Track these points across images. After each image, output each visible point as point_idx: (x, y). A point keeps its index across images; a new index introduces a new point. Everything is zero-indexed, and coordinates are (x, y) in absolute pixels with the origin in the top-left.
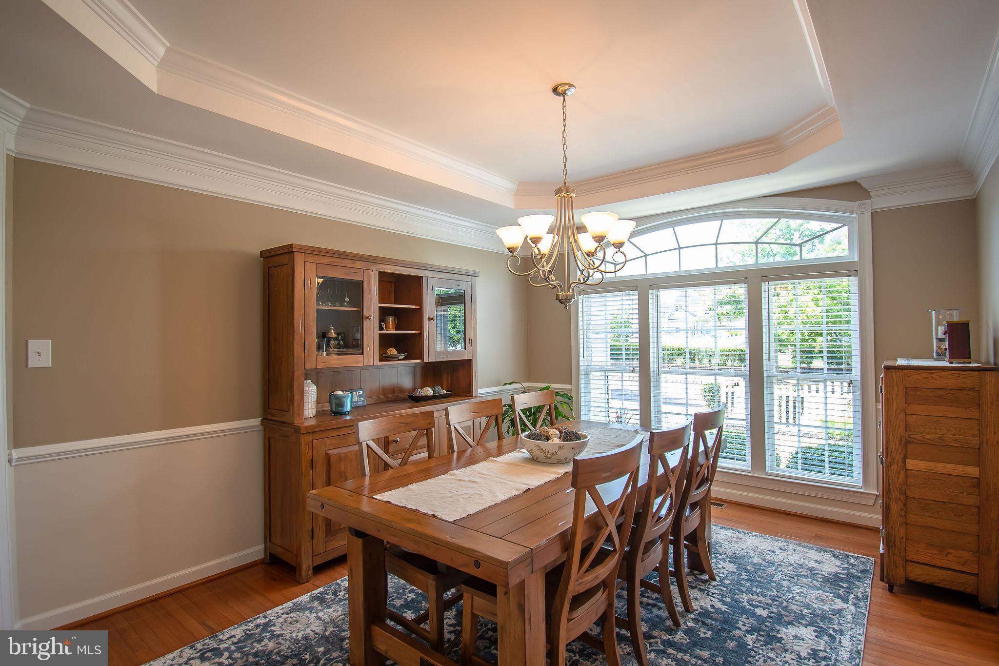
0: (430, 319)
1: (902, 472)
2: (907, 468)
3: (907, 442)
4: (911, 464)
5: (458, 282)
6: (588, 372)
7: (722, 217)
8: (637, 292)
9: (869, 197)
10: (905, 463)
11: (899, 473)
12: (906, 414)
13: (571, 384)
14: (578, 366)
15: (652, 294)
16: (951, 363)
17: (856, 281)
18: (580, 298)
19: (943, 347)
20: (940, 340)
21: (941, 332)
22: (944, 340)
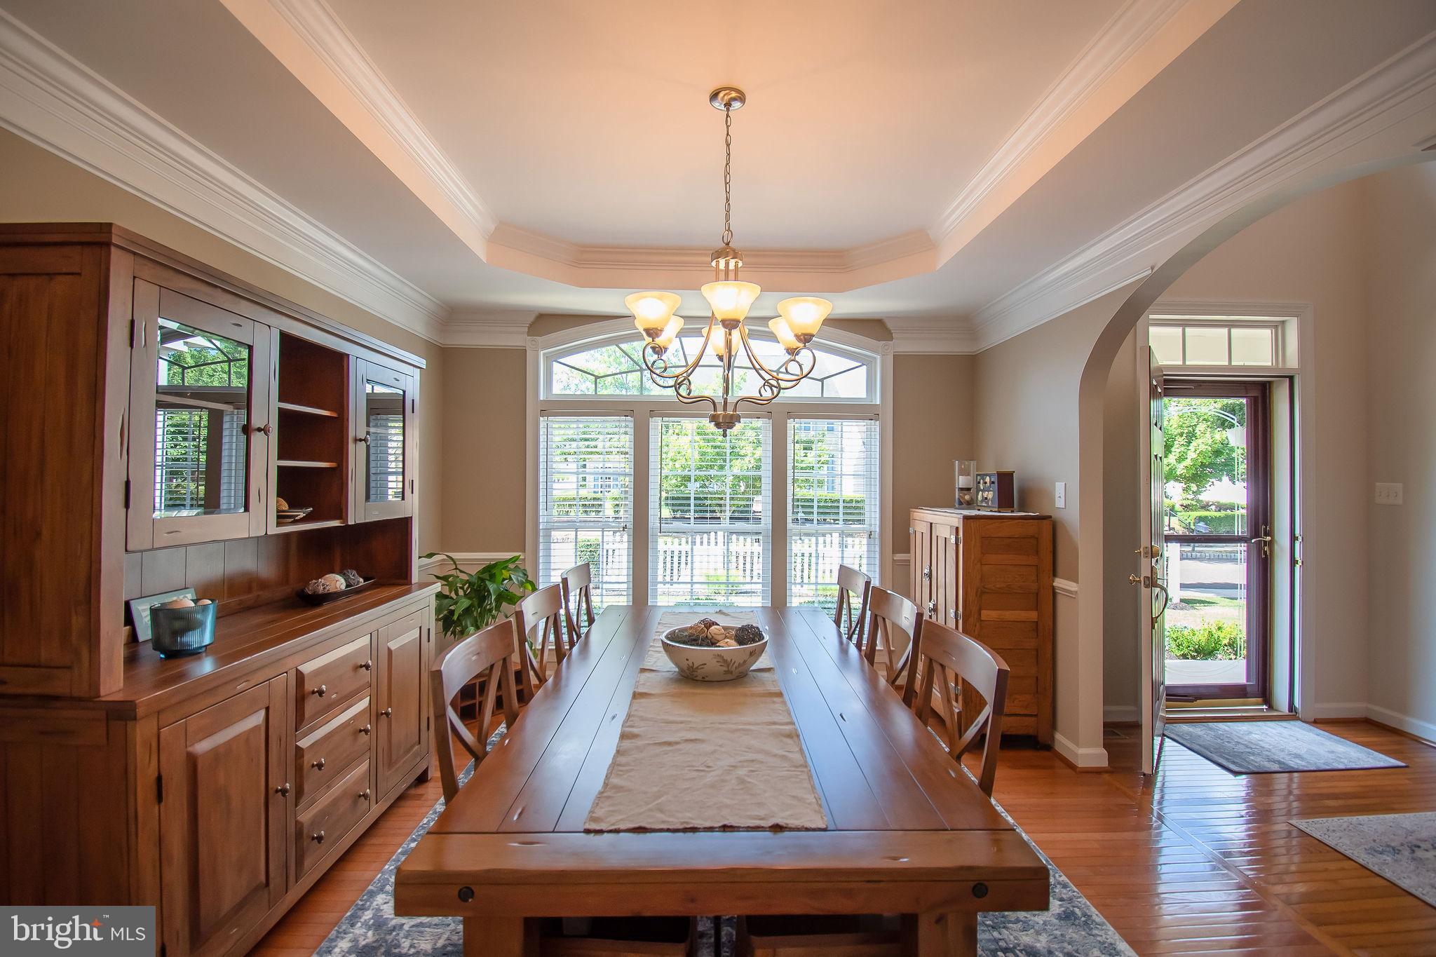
0: (356, 440)
1: (977, 624)
2: (982, 619)
3: (983, 593)
4: (985, 614)
5: (397, 375)
6: (548, 531)
8: (632, 419)
9: (892, 339)
10: (980, 614)
11: (976, 626)
12: (982, 565)
13: (524, 551)
14: (537, 523)
15: (656, 424)
16: (999, 512)
17: (876, 426)
18: (543, 421)
19: (967, 497)
20: (961, 489)
21: (962, 481)
22: (969, 489)
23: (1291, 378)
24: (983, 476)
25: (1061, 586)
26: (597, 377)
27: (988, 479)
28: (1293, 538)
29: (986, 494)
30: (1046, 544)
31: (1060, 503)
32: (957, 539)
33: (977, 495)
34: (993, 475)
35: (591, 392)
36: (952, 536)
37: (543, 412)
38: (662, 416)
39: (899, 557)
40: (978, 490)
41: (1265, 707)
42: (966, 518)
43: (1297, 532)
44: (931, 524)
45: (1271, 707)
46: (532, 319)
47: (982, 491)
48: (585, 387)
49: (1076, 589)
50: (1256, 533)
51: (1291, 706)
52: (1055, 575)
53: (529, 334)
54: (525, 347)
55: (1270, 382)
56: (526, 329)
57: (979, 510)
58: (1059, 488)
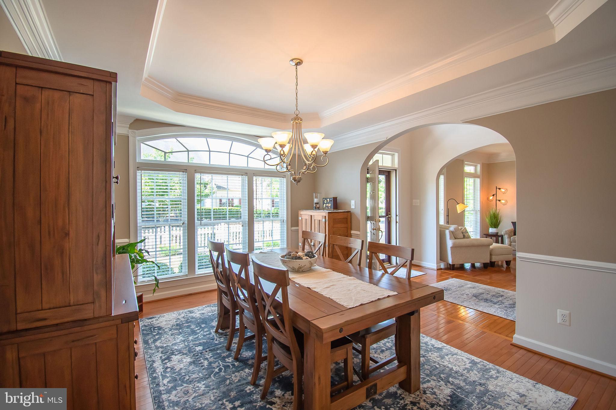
7: (233, 140)
8: (186, 174)
12: (333, 228)
13: (129, 238)
14: (136, 223)
16: (333, 210)
17: (285, 180)
18: (139, 173)
19: (318, 206)
20: (316, 203)
21: (316, 200)
22: (318, 203)
23: (396, 170)
24: (326, 199)
25: (353, 233)
26: (165, 153)
27: (328, 200)
28: (396, 216)
29: (327, 205)
30: (349, 220)
31: (353, 207)
32: (325, 220)
33: (323, 205)
34: (331, 198)
35: (163, 160)
36: (323, 219)
37: (138, 168)
38: (201, 173)
39: (293, 228)
40: (324, 203)
41: (389, 264)
42: (329, 213)
43: (397, 214)
44: (311, 216)
45: (391, 264)
46: (132, 121)
47: (325, 203)
48: (158, 157)
49: (359, 233)
50: (387, 215)
51: (396, 263)
52: (351, 230)
53: (130, 128)
54: (128, 134)
55: (390, 171)
56: (128, 126)
57: (324, 210)
58: (353, 203)
